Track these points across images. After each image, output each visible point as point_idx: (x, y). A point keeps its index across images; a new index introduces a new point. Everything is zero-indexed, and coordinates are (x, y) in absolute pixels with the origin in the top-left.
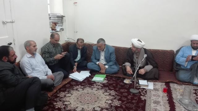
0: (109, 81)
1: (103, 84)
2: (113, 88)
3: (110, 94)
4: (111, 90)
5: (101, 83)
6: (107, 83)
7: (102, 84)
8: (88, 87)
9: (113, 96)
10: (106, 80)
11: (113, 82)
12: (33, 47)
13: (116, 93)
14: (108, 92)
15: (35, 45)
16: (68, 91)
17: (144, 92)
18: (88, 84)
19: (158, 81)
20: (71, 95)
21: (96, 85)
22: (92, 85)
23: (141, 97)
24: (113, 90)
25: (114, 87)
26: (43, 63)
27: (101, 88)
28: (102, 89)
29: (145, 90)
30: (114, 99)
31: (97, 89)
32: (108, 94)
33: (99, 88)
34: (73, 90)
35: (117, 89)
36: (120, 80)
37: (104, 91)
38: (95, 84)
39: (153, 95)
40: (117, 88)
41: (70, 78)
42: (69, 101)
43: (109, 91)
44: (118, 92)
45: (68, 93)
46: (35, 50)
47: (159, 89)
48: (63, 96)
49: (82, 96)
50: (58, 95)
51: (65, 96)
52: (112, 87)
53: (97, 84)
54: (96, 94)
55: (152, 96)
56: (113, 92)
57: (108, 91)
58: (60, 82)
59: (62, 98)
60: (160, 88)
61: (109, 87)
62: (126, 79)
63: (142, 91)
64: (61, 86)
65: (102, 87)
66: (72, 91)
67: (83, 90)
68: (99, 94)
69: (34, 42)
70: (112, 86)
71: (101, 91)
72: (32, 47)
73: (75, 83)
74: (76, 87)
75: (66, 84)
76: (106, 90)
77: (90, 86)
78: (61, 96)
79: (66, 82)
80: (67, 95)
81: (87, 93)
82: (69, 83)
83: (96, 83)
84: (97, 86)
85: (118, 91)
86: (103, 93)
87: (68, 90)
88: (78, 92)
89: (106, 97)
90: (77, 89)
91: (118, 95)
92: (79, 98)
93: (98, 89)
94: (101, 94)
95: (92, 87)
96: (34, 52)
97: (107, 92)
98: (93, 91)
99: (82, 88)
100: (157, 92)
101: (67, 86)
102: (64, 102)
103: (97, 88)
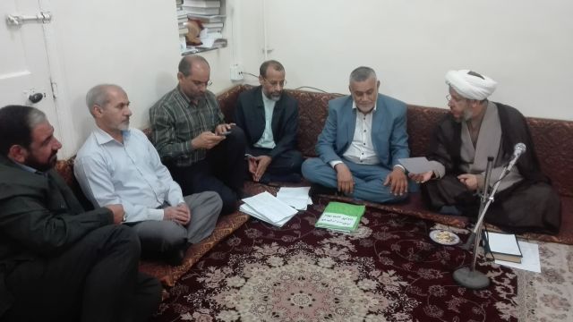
0: (375, 229)
1: (356, 242)
2: (391, 263)
3: (380, 288)
4: (385, 269)
5: (347, 238)
6: (371, 237)
7: (352, 242)
8: (301, 253)
9: (394, 295)
10: (364, 225)
11: (389, 236)
12: (116, 110)
13: (404, 284)
14: (374, 279)
15: (122, 101)
16: (235, 266)
17: (506, 283)
18: (304, 240)
19: (555, 238)
20: (243, 281)
21: (332, 245)
22: (316, 245)
23: (499, 305)
24: (390, 268)
25: (393, 256)
26: (152, 164)
27: (347, 257)
28: (350, 262)
29: (511, 276)
30: (397, 310)
31: (334, 263)
32: (373, 284)
33: (342, 258)
34: (252, 260)
35: (407, 266)
36: (417, 229)
37: (357, 273)
38: (326, 241)
39: (542, 299)
40: (407, 262)
41: (244, 214)
42: (234, 309)
43: (378, 272)
44: (409, 281)
45: (234, 274)
46: (125, 118)
47: (563, 272)
48: (216, 285)
49: (282, 287)
50: (200, 280)
51: (223, 285)
52: (387, 256)
53: (333, 240)
54: (331, 283)
55: (539, 303)
56: (391, 280)
57: (375, 273)
58: (208, 229)
59: (211, 291)
60: (565, 268)
61: (376, 258)
62: (438, 226)
63: (498, 278)
64: (212, 243)
65: (350, 252)
66: (247, 266)
67: (286, 263)
68: (341, 282)
69: (119, 89)
70: (388, 252)
71: (348, 273)
72: (112, 109)
73: (261, 234)
74: (260, 250)
75: (229, 236)
76: (367, 269)
77: (310, 247)
78: (209, 286)
79: (231, 230)
80: (231, 281)
81: (299, 275)
82: (238, 232)
83: (332, 237)
84: (335, 249)
85: (409, 277)
86: (357, 282)
87: (233, 259)
88: (268, 272)
89: (367, 302)
90: (264, 259)
91: (410, 295)
92: (272, 299)
93: (339, 261)
94: (349, 282)
95: (318, 251)
96: (122, 127)
97: (368, 277)
98: (319, 269)
99: (282, 256)
100: (554, 285)
101: (231, 242)
102: (218, 311)
103: (334, 258)
